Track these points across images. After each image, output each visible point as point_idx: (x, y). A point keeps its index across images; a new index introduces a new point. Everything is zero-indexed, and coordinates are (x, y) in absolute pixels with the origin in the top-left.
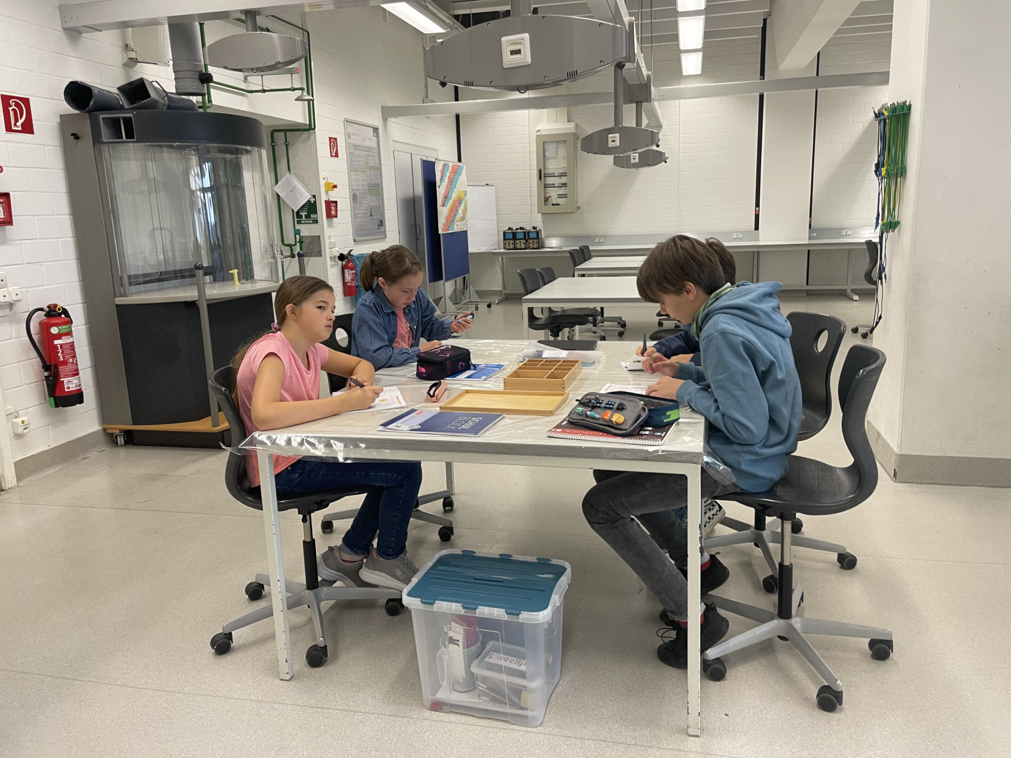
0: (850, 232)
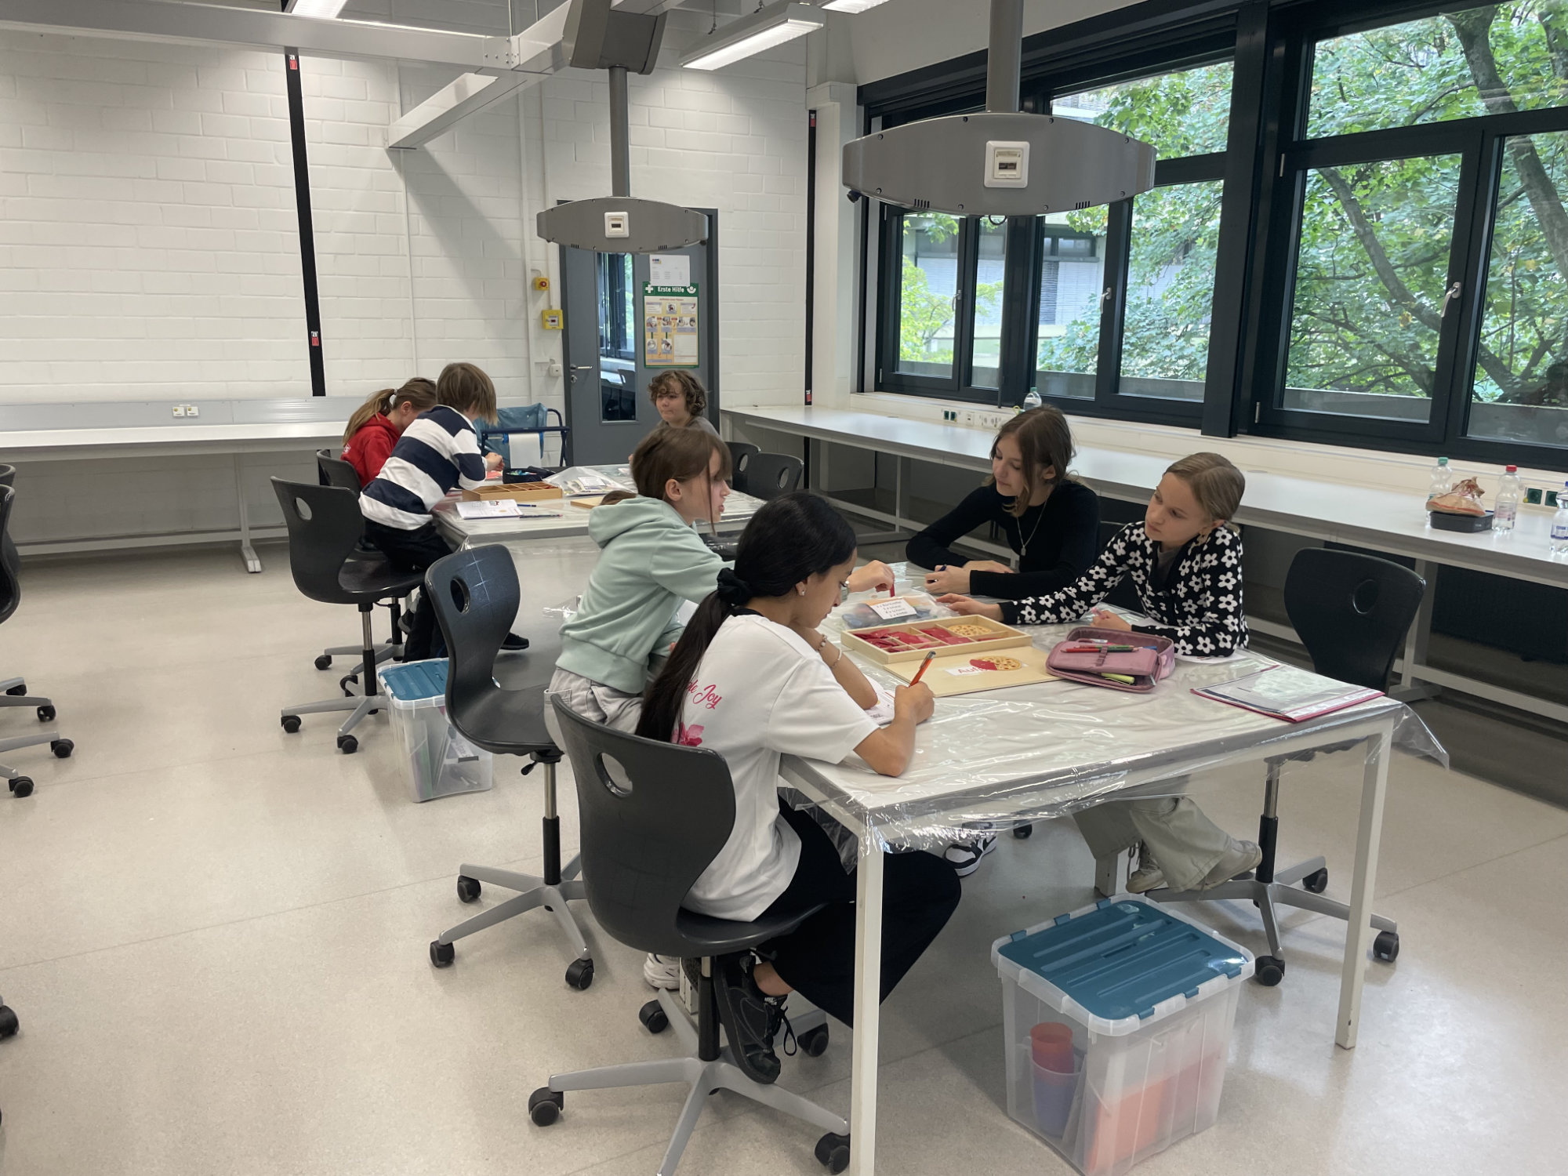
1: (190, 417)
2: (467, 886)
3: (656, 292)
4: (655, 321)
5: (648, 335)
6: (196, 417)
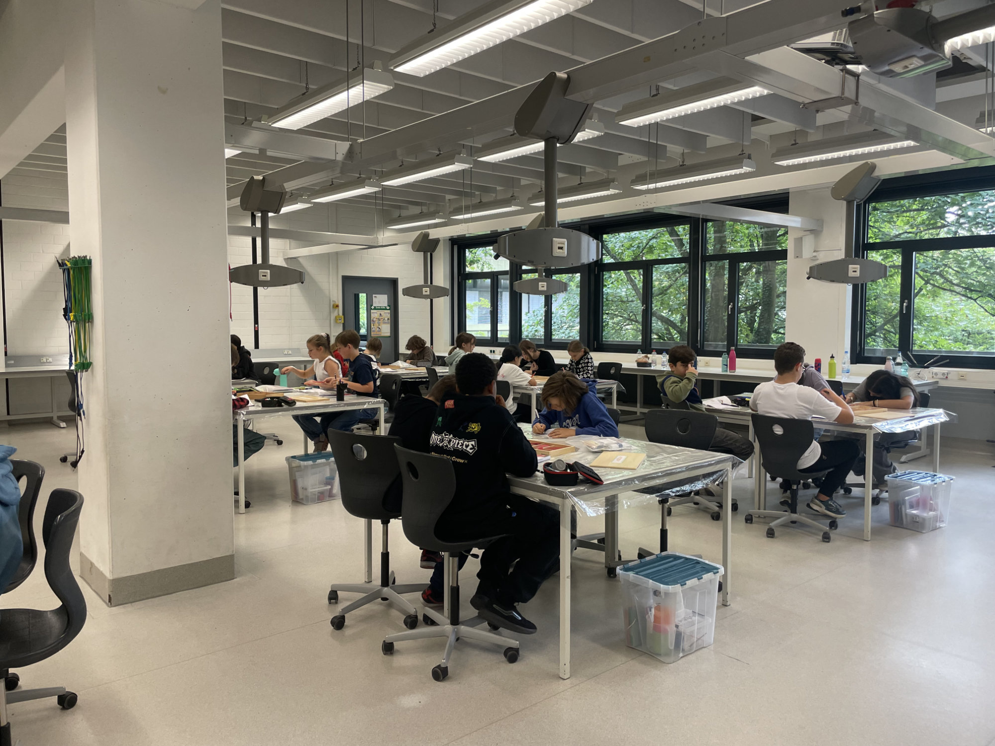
0: (50, 360)
3: (375, 309)
4: (375, 319)
5: (372, 325)
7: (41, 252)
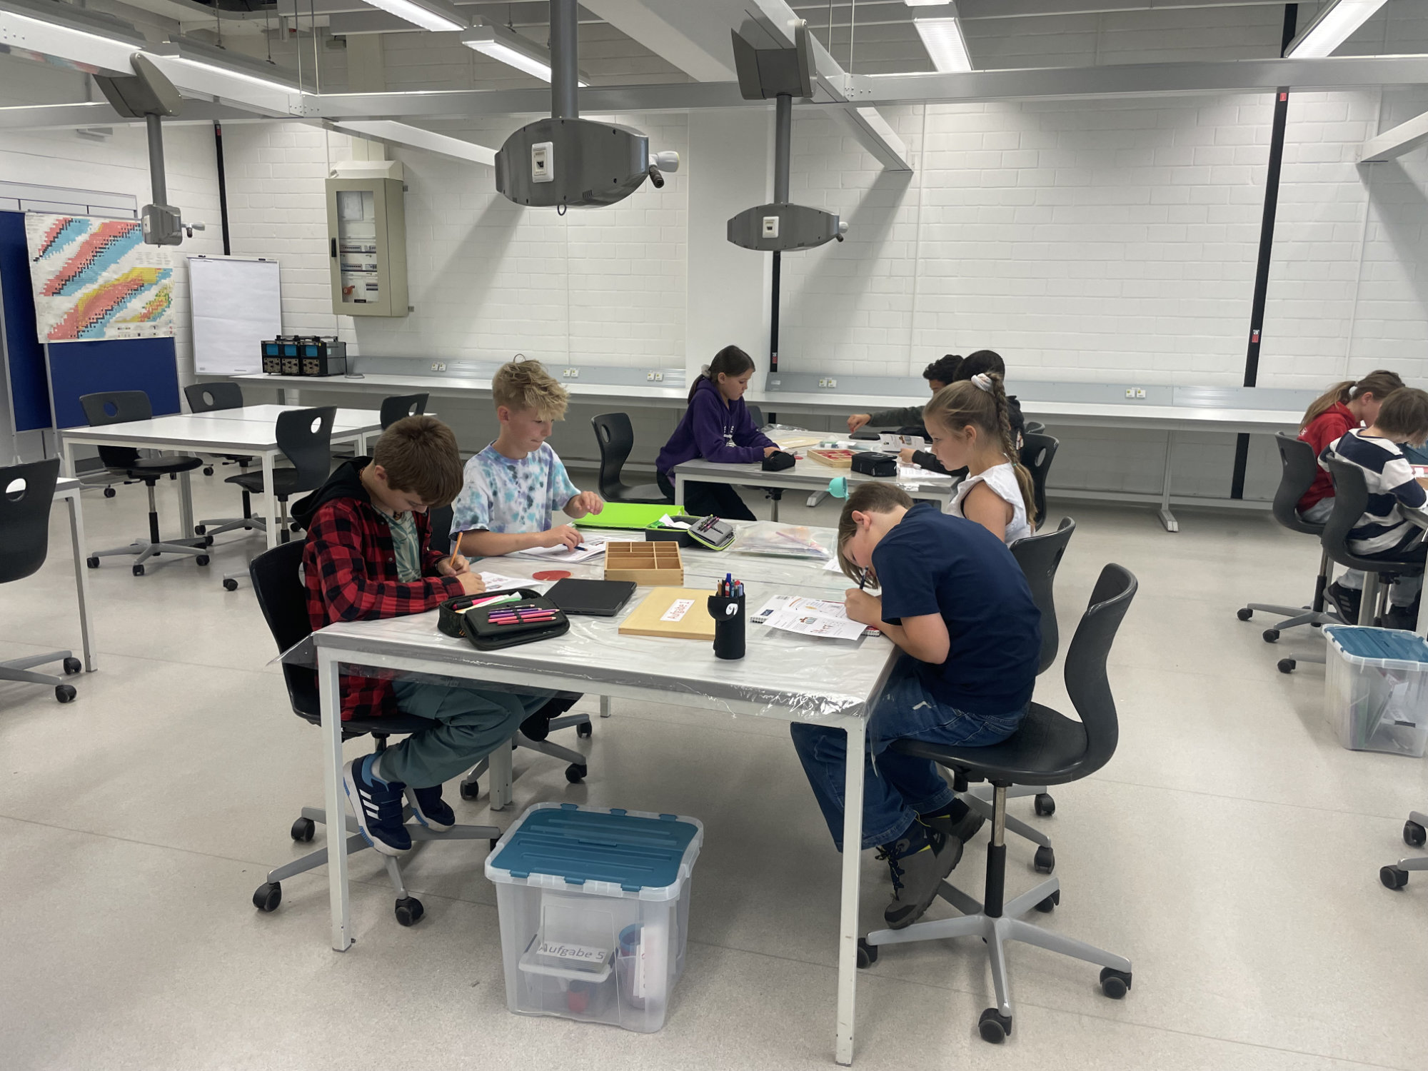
1: (1139, 398)
2: (1414, 831)
6: (1143, 398)
7: (840, 187)
